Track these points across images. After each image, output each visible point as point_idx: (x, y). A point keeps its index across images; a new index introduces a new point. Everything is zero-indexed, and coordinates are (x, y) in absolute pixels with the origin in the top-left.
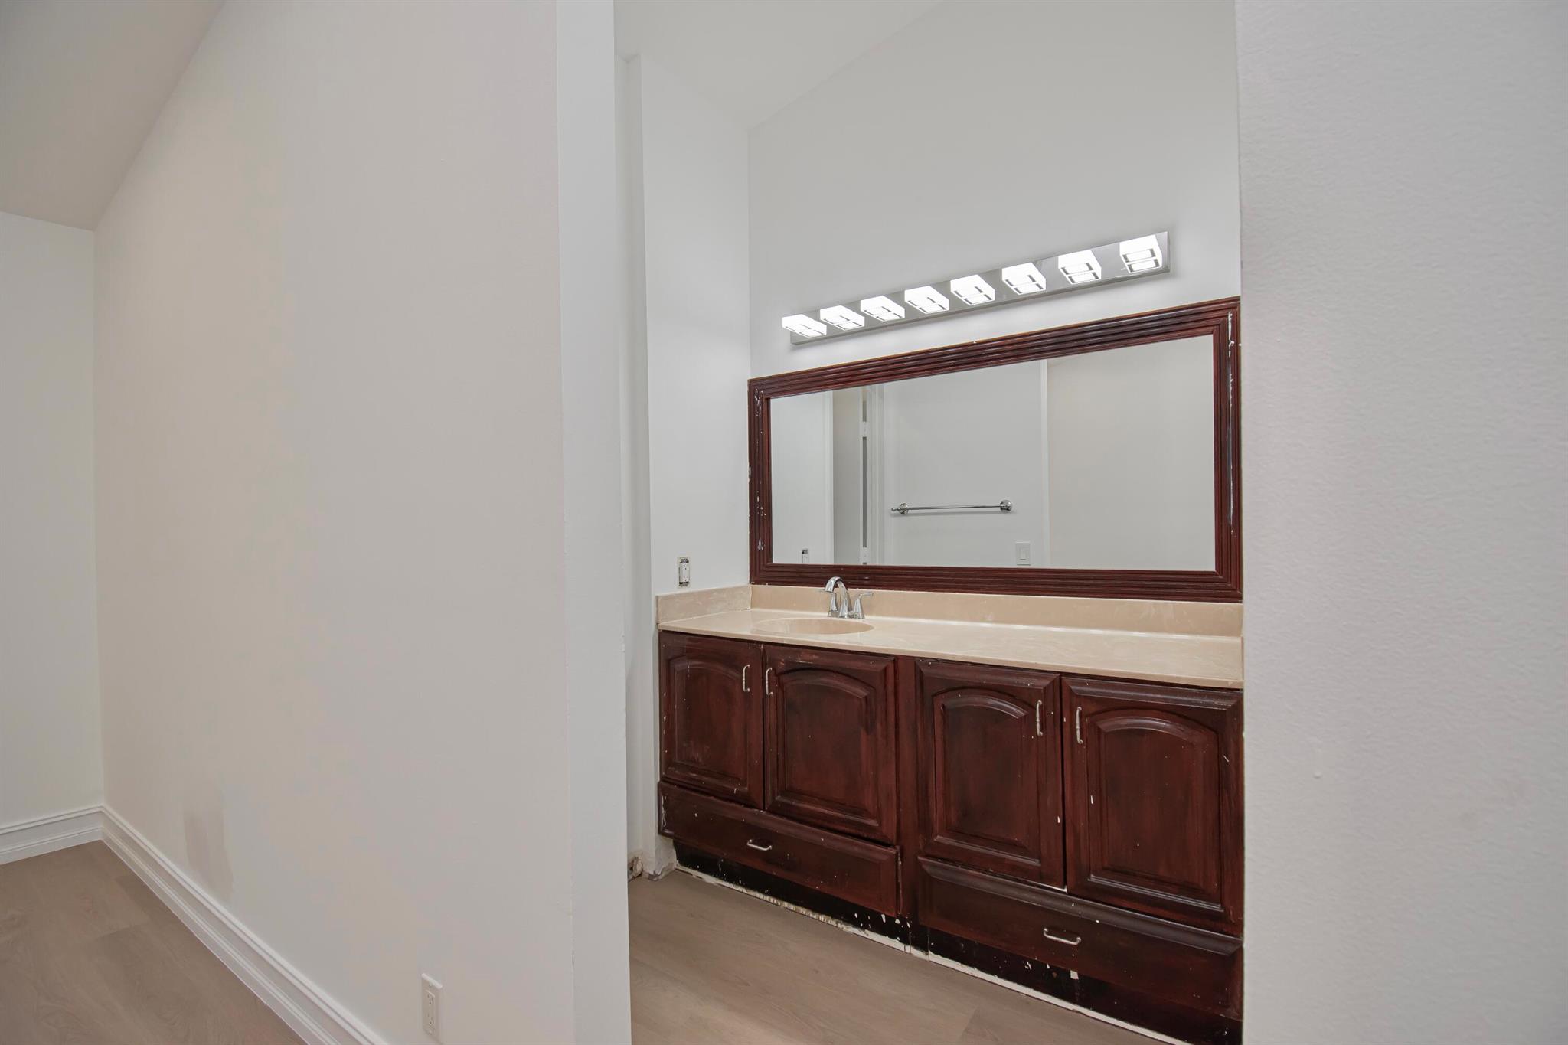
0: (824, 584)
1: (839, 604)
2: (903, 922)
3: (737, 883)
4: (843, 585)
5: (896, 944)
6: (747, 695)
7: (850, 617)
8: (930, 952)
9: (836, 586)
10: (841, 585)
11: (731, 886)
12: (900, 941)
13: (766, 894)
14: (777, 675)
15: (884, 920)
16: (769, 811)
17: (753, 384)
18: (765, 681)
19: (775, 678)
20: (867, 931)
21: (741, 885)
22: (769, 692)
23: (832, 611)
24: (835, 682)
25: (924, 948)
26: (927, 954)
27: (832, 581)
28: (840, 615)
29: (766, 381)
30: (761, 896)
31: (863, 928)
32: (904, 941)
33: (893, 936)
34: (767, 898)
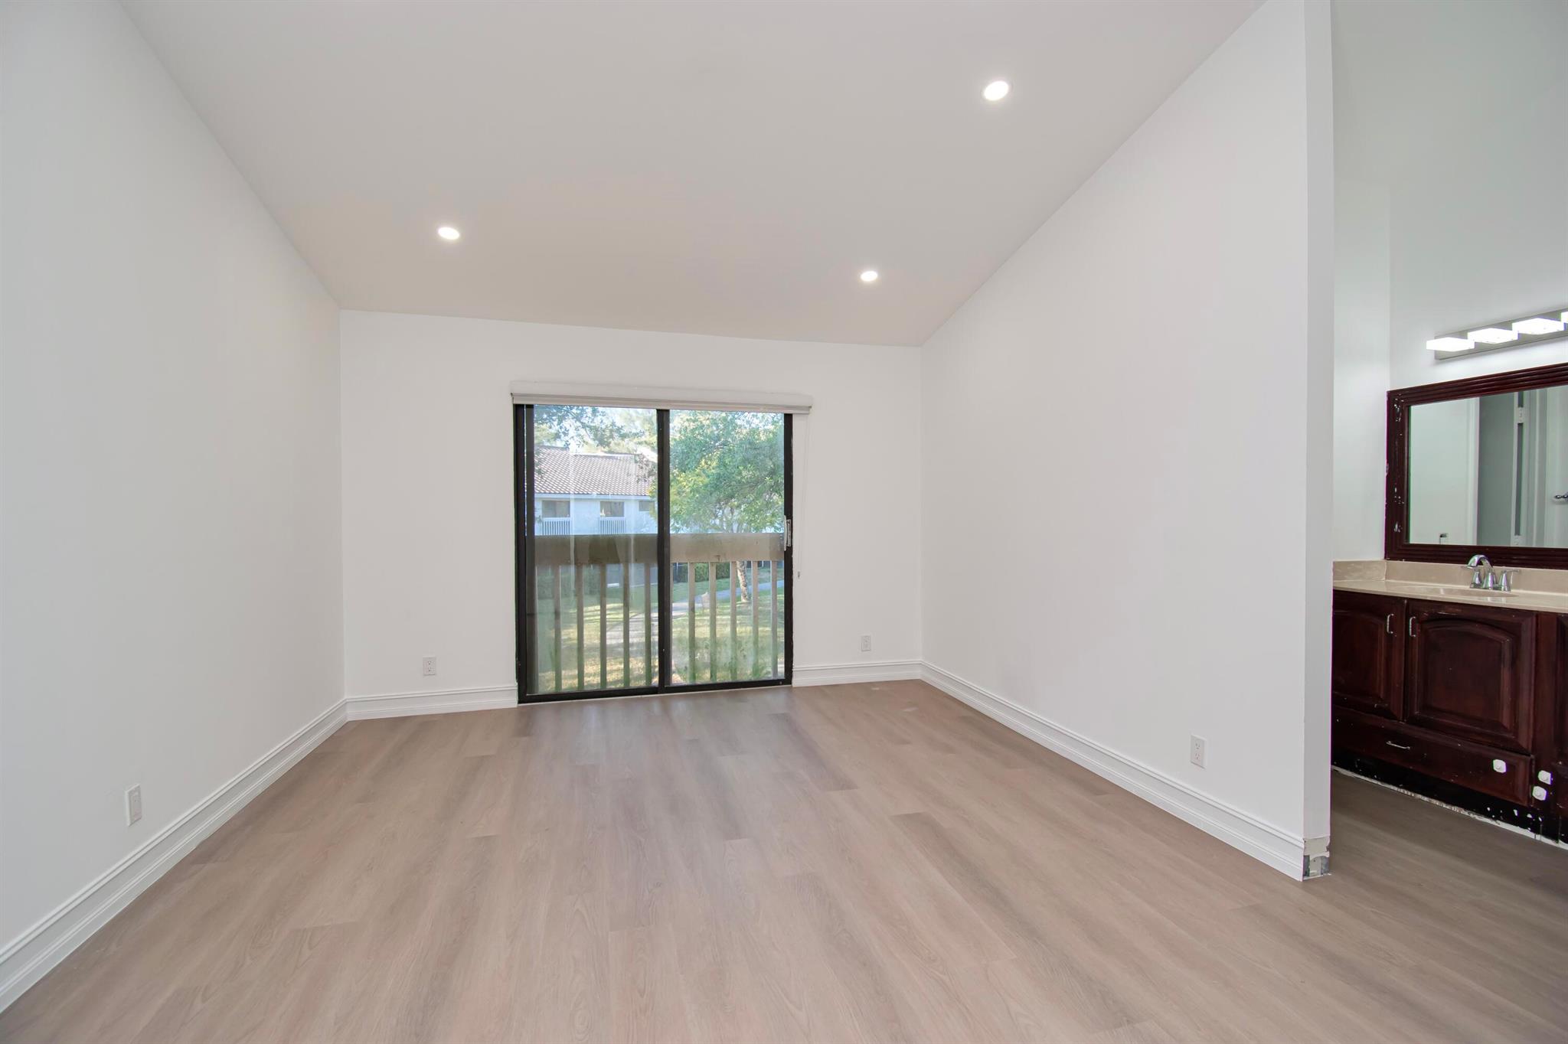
0: (1466, 562)
1: (1482, 577)
2: (1535, 816)
3: (1372, 778)
4: (1487, 562)
5: (1527, 833)
6: (1389, 637)
7: (1495, 589)
8: (1560, 841)
9: (1480, 563)
10: (1486, 563)
11: (1367, 779)
12: (1531, 831)
13: (1401, 788)
14: (1419, 622)
15: (1516, 814)
16: (1407, 723)
17: (1393, 396)
18: (1409, 628)
19: (1417, 624)
20: (1499, 821)
21: (1377, 779)
22: (1413, 634)
23: (1475, 583)
24: (1476, 629)
25: (1555, 838)
26: (1557, 843)
27: (1476, 558)
28: (1484, 586)
29: (1407, 392)
30: (1396, 789)
31: (1495, 819)
32: (1535, 830)
33: (1524, 827)
34: (1402, 791)
